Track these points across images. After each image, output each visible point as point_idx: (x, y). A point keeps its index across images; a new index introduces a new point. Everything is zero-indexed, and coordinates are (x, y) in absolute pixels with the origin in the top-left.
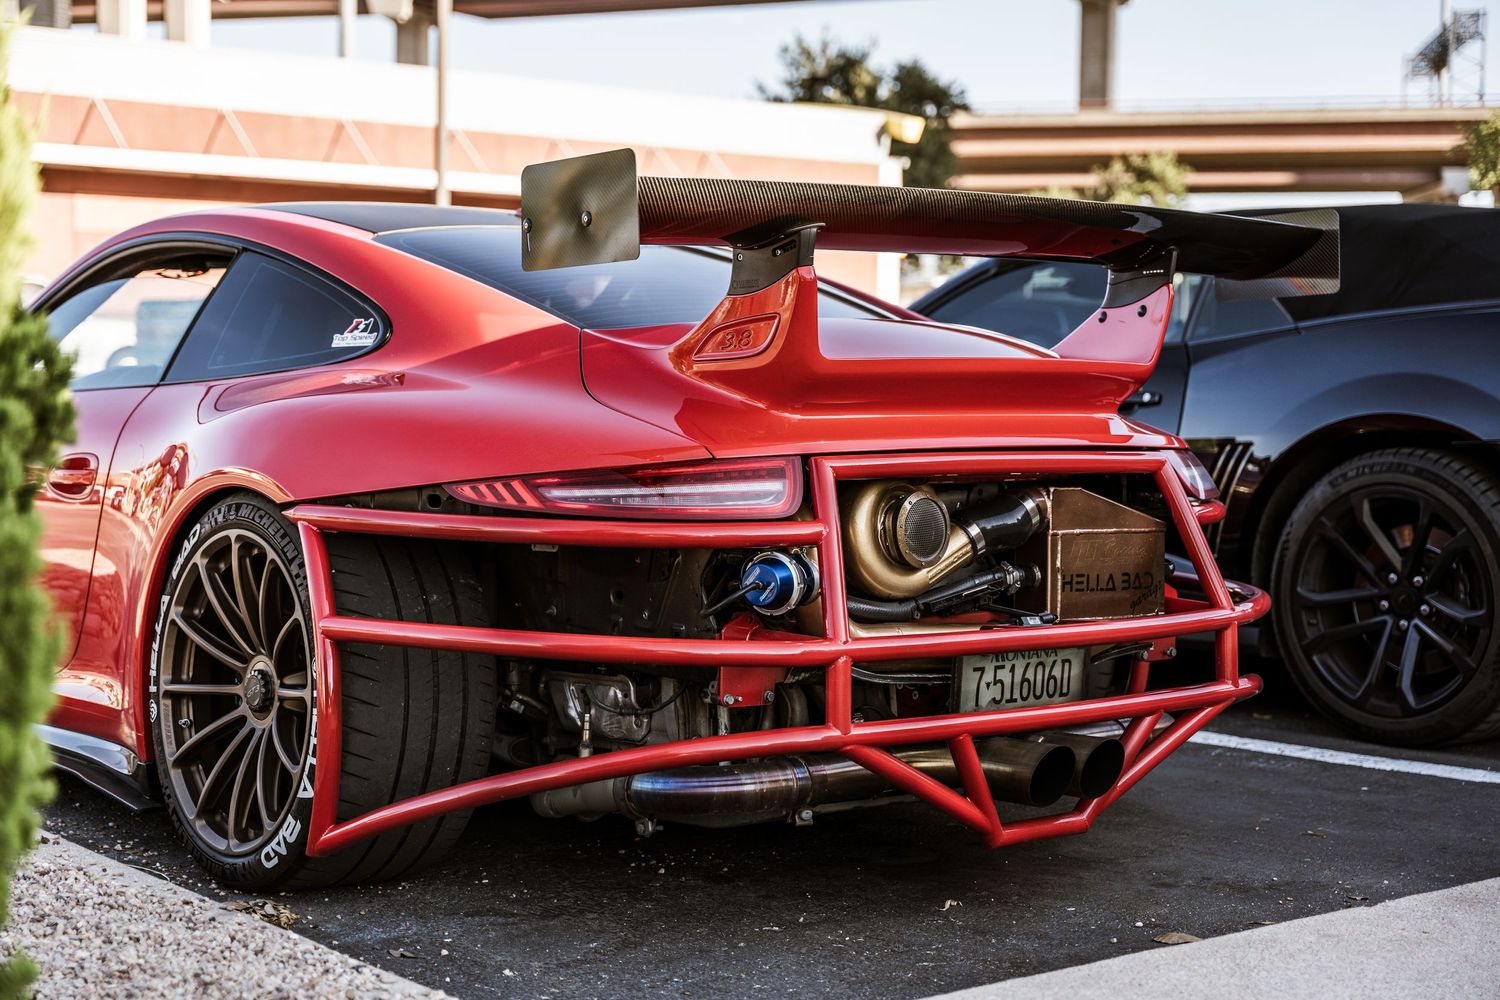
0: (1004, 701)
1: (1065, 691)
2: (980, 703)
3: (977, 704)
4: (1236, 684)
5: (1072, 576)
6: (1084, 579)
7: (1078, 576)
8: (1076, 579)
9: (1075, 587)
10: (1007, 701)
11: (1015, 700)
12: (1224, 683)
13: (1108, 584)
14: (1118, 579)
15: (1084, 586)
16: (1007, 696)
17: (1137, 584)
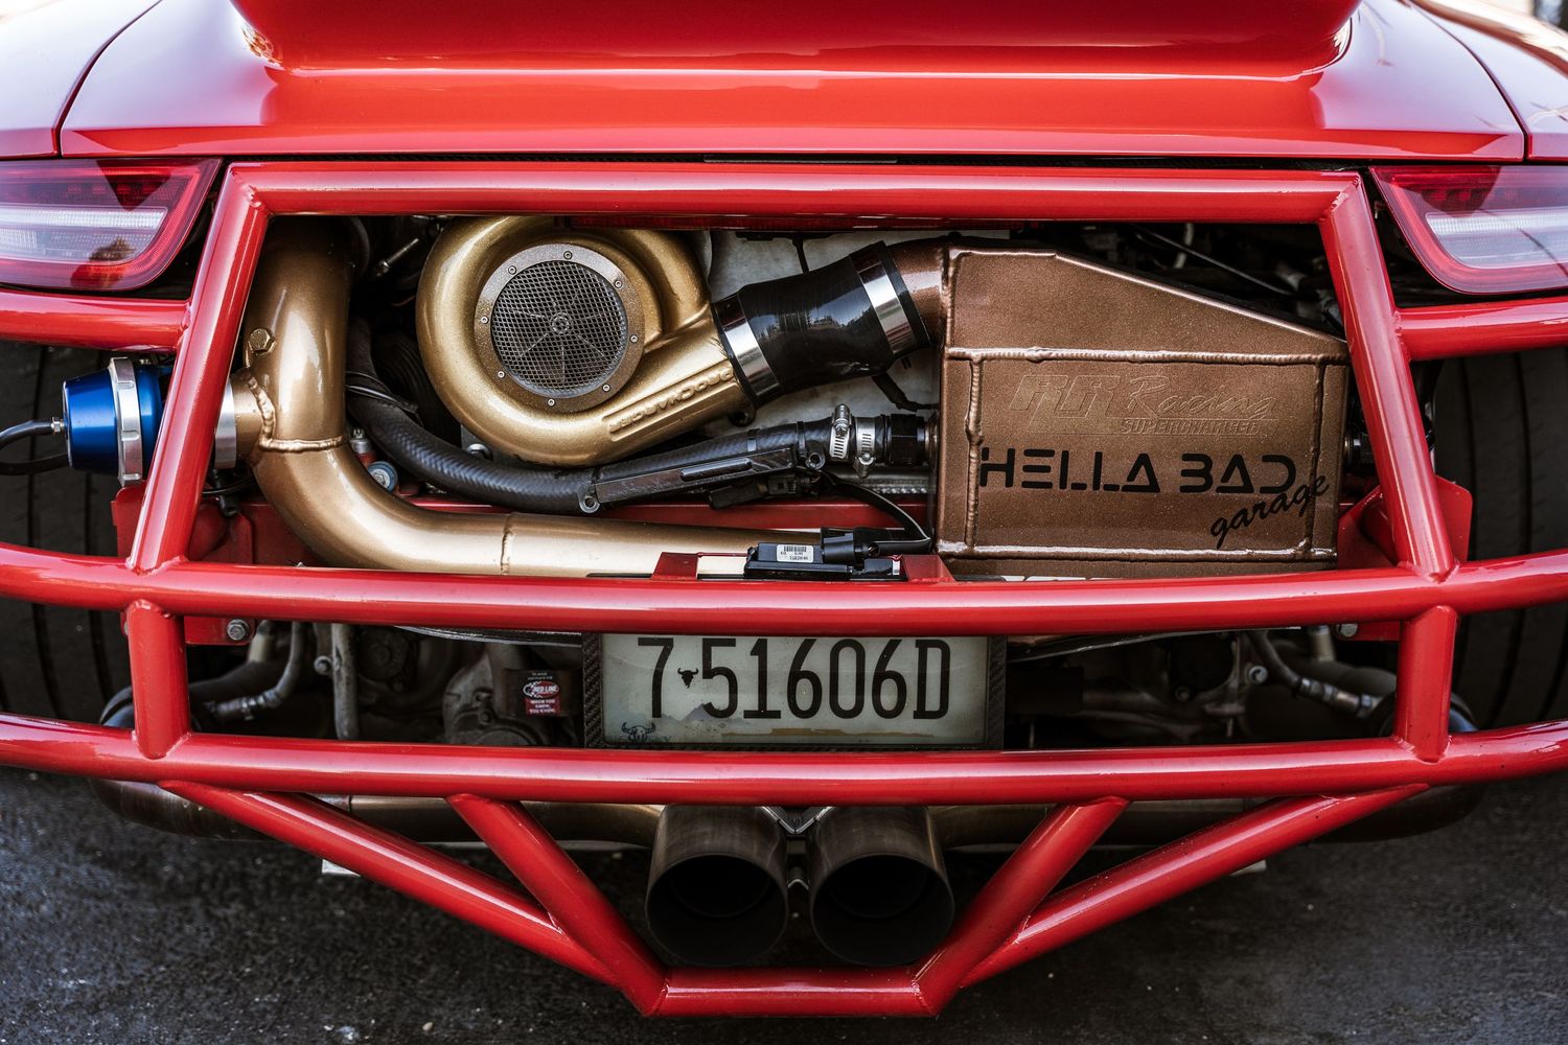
0: (739, 713)
1: (933, 703)
2: (665, 709)
3: (657, 710)
4: (1431, 750)
5: (1011, 453)
6: (1054, 463)
7: (1029, 453)
8: (1021, 461)
9: (1020, 475)
10: (748, 714)
11: (776, 714)
12: (1393, 746)
13: (1132, 475)
14: (1170, 472)
15: (1053, 476)
16: (748, 700)
17: (1236, 479)
